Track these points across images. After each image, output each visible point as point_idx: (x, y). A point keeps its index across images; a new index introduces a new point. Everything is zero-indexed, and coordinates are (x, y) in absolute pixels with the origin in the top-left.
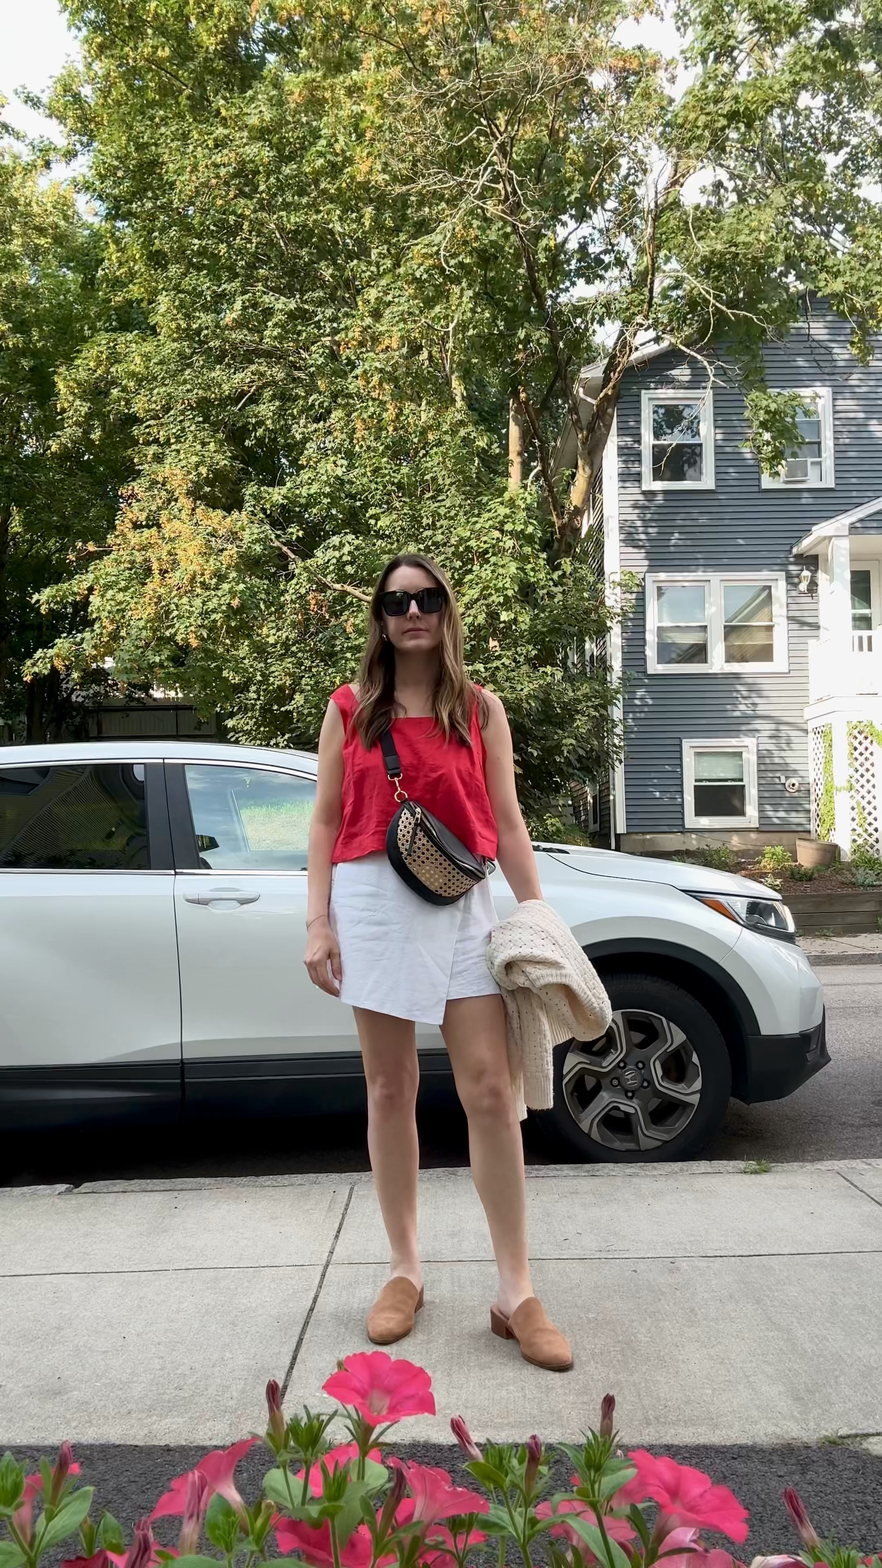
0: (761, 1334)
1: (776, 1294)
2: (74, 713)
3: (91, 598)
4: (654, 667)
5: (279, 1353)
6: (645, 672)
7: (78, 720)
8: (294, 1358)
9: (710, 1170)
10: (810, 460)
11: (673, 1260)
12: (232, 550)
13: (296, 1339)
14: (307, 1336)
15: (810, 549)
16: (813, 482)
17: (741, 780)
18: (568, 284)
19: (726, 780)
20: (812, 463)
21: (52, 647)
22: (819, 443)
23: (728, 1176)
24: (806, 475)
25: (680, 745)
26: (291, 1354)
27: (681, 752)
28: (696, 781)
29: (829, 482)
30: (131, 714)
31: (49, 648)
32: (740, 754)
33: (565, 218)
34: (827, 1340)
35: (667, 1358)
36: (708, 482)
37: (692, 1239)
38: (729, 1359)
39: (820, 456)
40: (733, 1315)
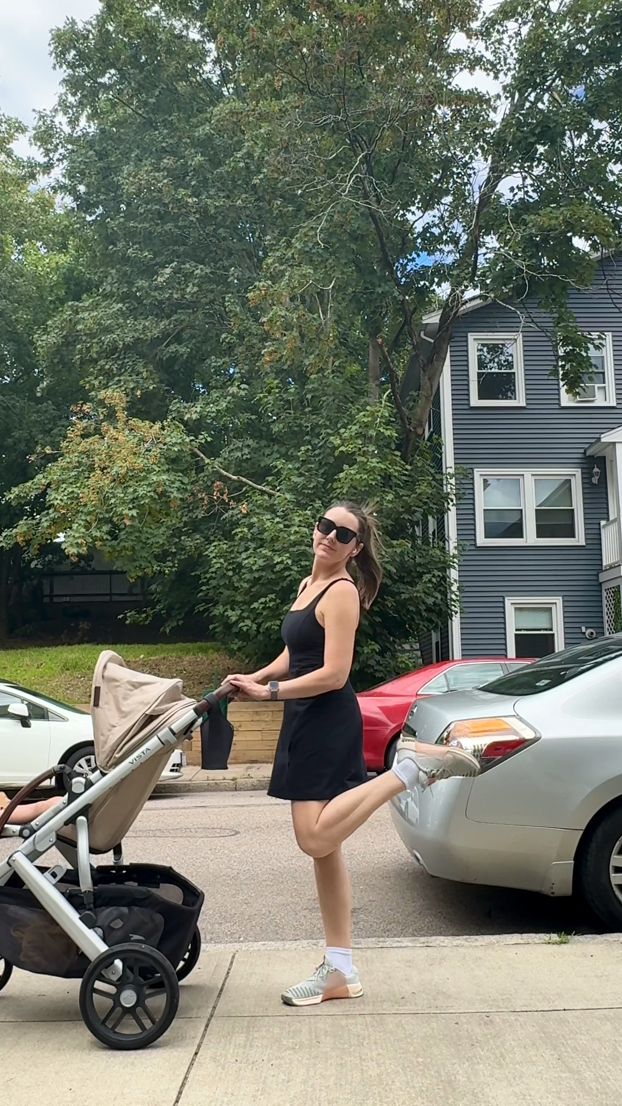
0: (557, 1075)
1: (569, 1042)
2: (33, 577)
3: (49, 491)
4: (481, 540)
5: (168, 1089)
6: (475, 545)
7: (35, 582)
8: (180, 1093)
9: (520, 941)
10: (596, 386)
11: (488, 1015)
12: (156, 451)
13: (182, 1078)
14: (191, 1076)
15: (599, 452)
16: (599, 402)
17: (551, 630)
18: (414, 255)
19: (540, 630)
20: (599, 388)
21: (16, 527)
22: (603, 373)
23: (535, 946)
24: (594, 397)
25: (503, 602)
26: (178, 1090)
27: (504, 607)
28: (517, 630)
29: (612, 402)
30: (75, 577)
31: (14, 528)
32: (550, 609)
33: (413, 208)
34: (609, 1079)
35: (480, 1095)
36: (520, 400)
37: (504, 997)
38: (530, 1095)
39: (604, 383)
40: (534, 1059)
